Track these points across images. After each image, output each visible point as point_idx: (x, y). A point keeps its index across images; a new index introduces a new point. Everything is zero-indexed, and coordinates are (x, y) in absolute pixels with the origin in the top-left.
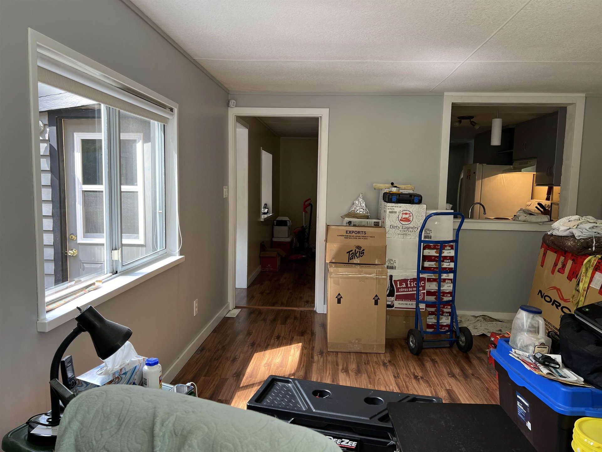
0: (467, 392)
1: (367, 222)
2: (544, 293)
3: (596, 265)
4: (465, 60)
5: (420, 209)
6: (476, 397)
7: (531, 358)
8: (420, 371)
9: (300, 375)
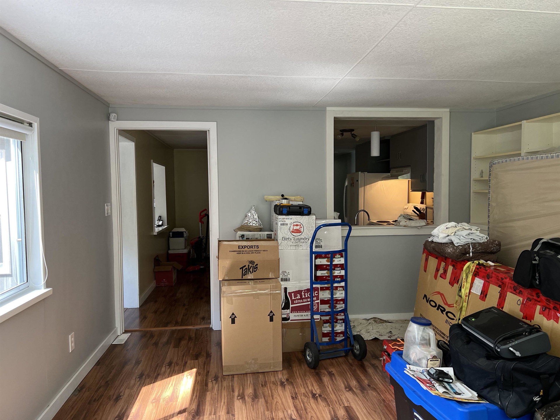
0: (365, 407)
1: (260, 235)
2: (429, 298)
3: (474, 271)
4: (344, 76)
5: (310, 220)
6: (374, 412)
7: (425, 373)
8: (318, 387)
9: (191, 409)
